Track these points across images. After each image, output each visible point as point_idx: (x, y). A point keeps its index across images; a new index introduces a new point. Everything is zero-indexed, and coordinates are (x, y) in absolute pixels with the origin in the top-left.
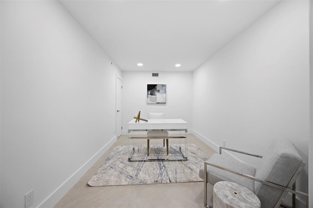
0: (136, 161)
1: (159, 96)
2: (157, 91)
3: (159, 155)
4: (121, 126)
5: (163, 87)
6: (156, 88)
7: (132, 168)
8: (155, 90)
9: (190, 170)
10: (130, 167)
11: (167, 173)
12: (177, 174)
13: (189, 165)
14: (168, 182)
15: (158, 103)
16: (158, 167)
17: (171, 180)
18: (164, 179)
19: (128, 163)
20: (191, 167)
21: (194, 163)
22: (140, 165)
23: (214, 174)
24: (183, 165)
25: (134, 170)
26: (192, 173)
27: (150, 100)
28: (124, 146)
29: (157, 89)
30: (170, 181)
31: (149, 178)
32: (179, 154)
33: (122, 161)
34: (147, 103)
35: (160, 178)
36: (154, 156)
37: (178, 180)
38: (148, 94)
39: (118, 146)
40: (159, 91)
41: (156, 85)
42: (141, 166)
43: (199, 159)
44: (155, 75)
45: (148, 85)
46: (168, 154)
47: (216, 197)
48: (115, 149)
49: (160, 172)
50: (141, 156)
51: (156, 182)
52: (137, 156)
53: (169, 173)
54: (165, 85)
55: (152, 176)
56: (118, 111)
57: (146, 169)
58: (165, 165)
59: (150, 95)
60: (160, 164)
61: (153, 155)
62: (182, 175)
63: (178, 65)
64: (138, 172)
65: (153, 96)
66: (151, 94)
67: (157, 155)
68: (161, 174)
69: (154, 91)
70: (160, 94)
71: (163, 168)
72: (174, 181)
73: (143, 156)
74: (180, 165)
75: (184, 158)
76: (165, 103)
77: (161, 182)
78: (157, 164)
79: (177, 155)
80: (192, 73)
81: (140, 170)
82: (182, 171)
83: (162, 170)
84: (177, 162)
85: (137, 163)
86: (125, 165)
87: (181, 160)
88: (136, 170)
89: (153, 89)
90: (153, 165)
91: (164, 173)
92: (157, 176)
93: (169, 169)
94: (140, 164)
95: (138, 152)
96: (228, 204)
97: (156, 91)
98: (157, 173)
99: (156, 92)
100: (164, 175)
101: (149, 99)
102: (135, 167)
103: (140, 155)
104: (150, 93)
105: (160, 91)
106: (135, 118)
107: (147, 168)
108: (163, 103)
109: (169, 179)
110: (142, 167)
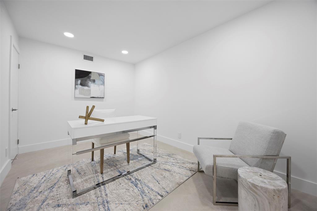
0: (88, 190)
1: (94, 88)
2: (92, 81)
3: (117, 167)
4: (17, 139)
5: (101, 76)
6: (90, 77)
7: (88, 205)
8: (88, 79)
9: (168, 173)
10: (84, 206)
11: (148, 187)
12: (161, 183)
13: (163, 167)
14: (160, 198)
15: (93, 97)
16: (130, 184)
17: (160, 194)
18: (152, 197)
19: (73, 200)
20: (166, 168)
21: (165, 163)
22: (101, 194)
23: (222, 166)
24: (157, 169)
25: (94, 207)
26: (172, 175)
27: (80, 93)
28: (39, 174)
29: (91, 79)
30: (162, 196)
31: (132, 208)
32: (141, 158)
33: (56, 203)
34: (75, 98)
35: (146, 199)
36: (112, 170)
37: (168, 190)
38: (76, 84)
39: (23, 178)
40: (94, 81)
41: (90, 73)
42: (104, 194)
43: (163, 157)
44: (88, 58)
45: (76, 70)
46: (128, 162)
47: (258, 187)
48: (17, 186)
49: (139, 189)
50: (89, 178)
51: (146, 207)
52: (82, 182)
53: (151, 185)
54: (103, 75)
55: (134, 202)
56: (13, 110)
57: (115, 195)
58: (136, 177)
59: (80, 86)
60: (130, 179)
61: (109, 170)
62: (166, 181)
63: (125, 52)
64: (107, 208)
65: (86, 88)
66: (81, 84)
67: (115, 168)
68: (143, 192)
69: (86, 80)
70: (95, 85)
71: (138, 182)
72: (164, 193)
73: (94, 177)
74: (153, 171)
75: (150, 160)
76: (102, 98)
77: (153, 204)
78: (126, 181)
79: (139, 160)
80: (134, 65)
81: (107, 202)
82: (162, 177)
83: (139, 185)
84: (147, 168)
85: (92, 192)
86: (70, 207)
87: (149, 165)
88: (99, 205)
89: (86, 78)
90: (121, 184)
91: (146, 189)
92: (140, 197)
93: (146, 181)
94: (99, 193)
95: (80, 173)
96: (274, 188)
97: (90, 80)
98: (135, 193)
99: (90, 82)
100: (146, 191)
101: (77, 91)
102: (93, 201)
103: (87, 177)
104: (79, 82)
105: (96, 82)
106: (80, 117)
107: (115, 193)
108: (100, 98)
109: (159, 194)
110: (106, 195)
